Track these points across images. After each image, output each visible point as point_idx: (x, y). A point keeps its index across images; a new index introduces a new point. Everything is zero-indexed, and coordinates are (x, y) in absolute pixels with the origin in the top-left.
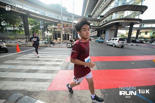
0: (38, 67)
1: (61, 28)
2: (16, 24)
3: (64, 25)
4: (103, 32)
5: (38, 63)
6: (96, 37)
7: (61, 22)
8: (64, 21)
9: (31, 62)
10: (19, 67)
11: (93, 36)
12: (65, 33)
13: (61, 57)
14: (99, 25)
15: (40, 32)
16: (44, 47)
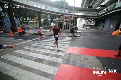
1: (63, 20)
3: (65, 17)
4: (102, 21)
7: (63, 15)
8: (66, 14)
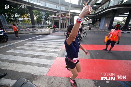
0: (40, 53)
1: (59, 18)
2: (25, 15)
3: (62, 15)
4: (99, 19)
5: (41, 49)
6: (91, 25)
7: (59, 12)
8: (62, 11)
9: (36, 48)
10: (27, 52)
11: (88, 24)
12: (63, 21)
13: (59, 44)
14: (95, 12)
15: (43, 22)
16: (45, 35)
